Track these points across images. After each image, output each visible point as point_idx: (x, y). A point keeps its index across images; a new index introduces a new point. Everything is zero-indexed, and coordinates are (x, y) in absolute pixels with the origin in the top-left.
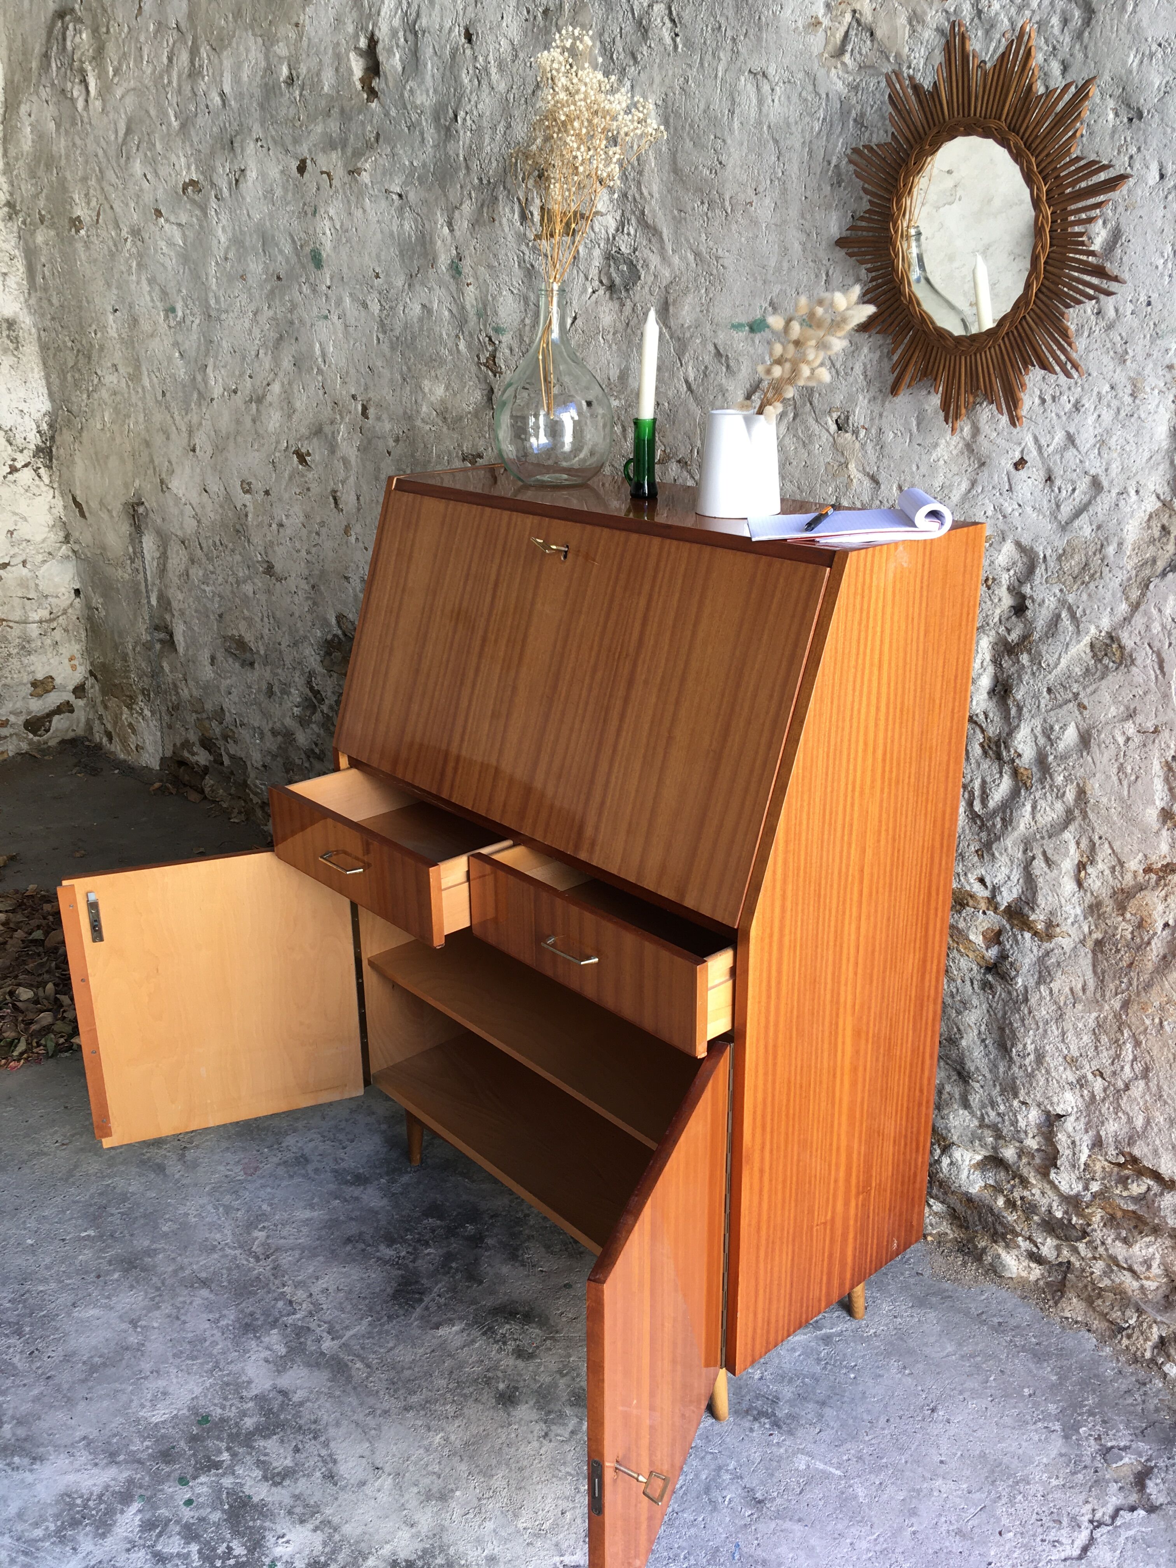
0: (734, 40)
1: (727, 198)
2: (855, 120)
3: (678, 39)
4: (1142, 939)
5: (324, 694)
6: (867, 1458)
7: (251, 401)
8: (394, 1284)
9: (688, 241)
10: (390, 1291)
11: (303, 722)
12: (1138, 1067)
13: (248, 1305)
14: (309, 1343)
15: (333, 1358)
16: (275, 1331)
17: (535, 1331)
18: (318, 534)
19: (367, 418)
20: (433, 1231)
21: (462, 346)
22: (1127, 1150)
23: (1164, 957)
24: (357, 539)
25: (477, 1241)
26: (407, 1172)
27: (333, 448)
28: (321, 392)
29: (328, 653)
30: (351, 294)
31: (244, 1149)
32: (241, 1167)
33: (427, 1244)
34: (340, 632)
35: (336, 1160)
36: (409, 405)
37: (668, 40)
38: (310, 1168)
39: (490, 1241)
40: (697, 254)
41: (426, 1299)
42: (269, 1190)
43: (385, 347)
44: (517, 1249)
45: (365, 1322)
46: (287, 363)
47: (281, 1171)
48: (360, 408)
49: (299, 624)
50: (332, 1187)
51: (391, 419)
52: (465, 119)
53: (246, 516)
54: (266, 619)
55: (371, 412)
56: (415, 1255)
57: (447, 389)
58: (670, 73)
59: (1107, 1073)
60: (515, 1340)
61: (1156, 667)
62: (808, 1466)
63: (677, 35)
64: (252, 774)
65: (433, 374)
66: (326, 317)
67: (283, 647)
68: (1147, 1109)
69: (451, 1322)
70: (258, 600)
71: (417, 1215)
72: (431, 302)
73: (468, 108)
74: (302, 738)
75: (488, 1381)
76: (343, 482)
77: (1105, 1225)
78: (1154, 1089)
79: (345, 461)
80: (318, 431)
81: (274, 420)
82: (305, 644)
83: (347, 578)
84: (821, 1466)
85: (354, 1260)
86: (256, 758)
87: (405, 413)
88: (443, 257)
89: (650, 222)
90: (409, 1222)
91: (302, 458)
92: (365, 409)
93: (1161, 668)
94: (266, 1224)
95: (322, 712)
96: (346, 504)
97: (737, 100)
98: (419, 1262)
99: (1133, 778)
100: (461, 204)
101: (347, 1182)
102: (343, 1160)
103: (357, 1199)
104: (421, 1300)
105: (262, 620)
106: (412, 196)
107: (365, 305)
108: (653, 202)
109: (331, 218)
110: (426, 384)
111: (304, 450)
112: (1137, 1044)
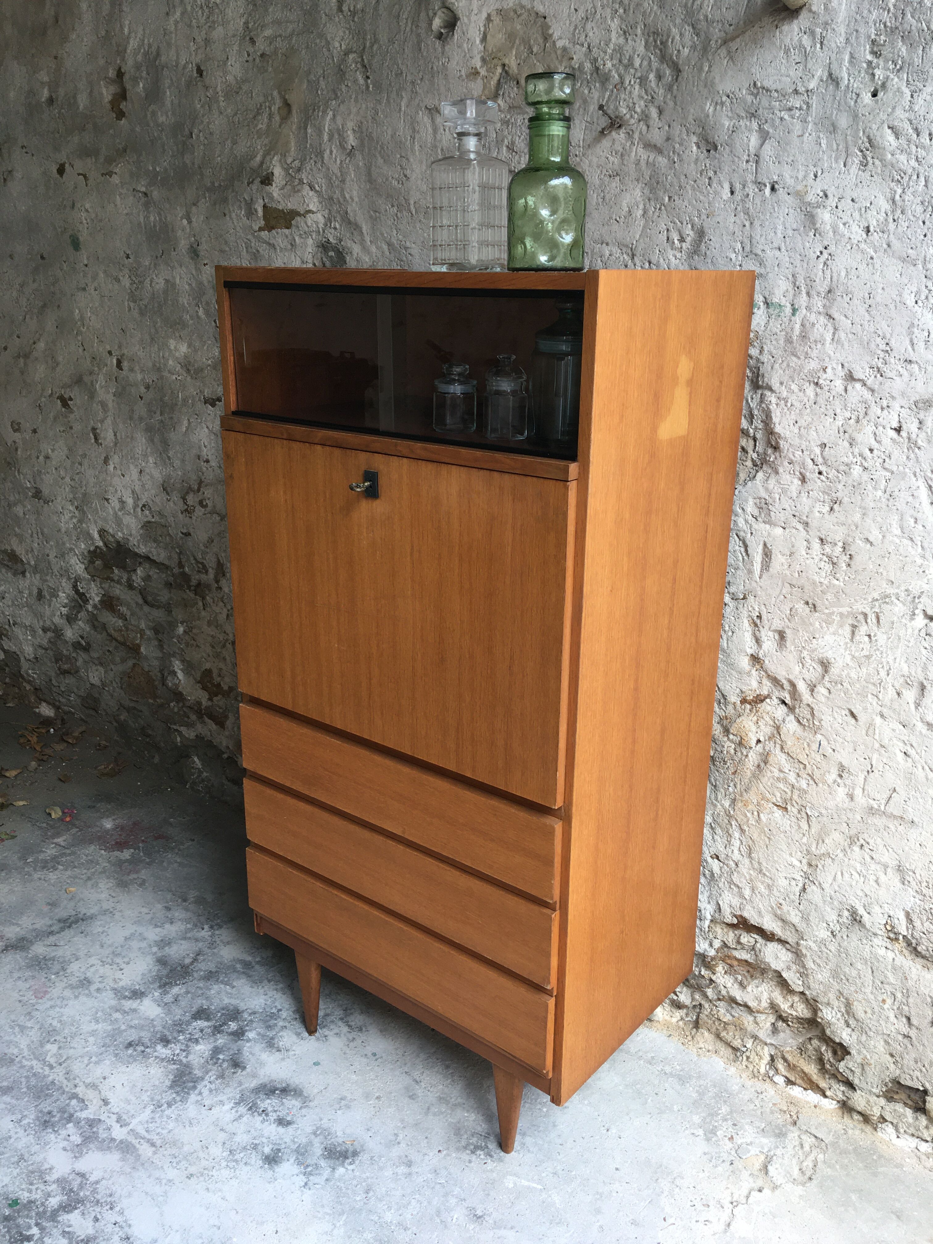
0: (413, 83)
1: (412, 202)
2: (508, 147)
3: (369, 81)
4: (742, 753)
5: (88, 596)
6: (560, 1172)
7: (19, 356)
8: (171, 1077)
9: (382, 234)
10: (168, 1083)
11: (70, 619)
12: (744, 850)
13: (46, 1106)
14: (101, 1131)
15: (121, 1142)
16: (71, 1125)
17: (292, 1103)
18: (80, 464)
19: (122, 370)
20: (202, 1031)
21: (201, 312)
22: (738, 913)
23: (759, 766)
24: (115, 467)
25: (239, 1034)
26: (177, 985)
27: (92, 395)
28: (81, 350)
29: (92, 562)
30: (105, 272)
31: (33, 977)
32: (31, 993)
33: (197, 1041)
34: (101, 544)
35: (114, 980)
36: (157, 360)
37: (361, 81)
38: (93, 988)
39: (251, 1035)
40: (389, 244)
41: (199, 1087)
42: (58, 1009)
43: (136, 313)
44: (272, 1038)
45: (148, 1111)
46: (50, 325)
47: (68, 993)
48: (115, 361)
49: (66, 539)
50: (114, 1002)
51: (142, 371)
52: (198, 136)
53: (16, 450)
54: (35, 535)
55: (125, 364)
56: (186, 1050)
57: (189, 346)
58: (364, 106)
59: (722, 857)
60: (275, 1111)
61: (743, 550)
62: (515, 1184)
63: (368, 77)
64: (25, 666)
65: (177, 335)
66: (84, 289)
67: (51, 557)
68: (751, 880)
69: (222, 1103)
70: (28, 519)
71: (187, 1018)
72: (174, 278)
73: (201, 127)
74: (69, 634)
75: (255, 1147)
76: (102, 421)
77: (726, 972)
78: (756, 866)
79: (104, 405)
80: (79, 381)
81: (40, 371)
82: (71, 554)
83: (107, 500)
84: (525, 1183)
85: (135, 1060)
86: (28, 650)
87: (154, 365)
88: (183, 242)
89: (352, 219)
90: (181, 1025)
91: (65, 402)
92: (119, 363)
93: (746, 551)
94: (57, 1038)
95: (87, 611)
96: (105, 439)
97: (417, 129)
98: (191, 1057)
99: (730, 634)
100: (198, 202)
101: (125, 997)
102: (120, 979)
103: (135, 1010)
104: (195, 1088)
105: (32, 536)
106: (155, 194)
107: (118, 280)
108: (354, 205)
109: (87, 211)
110: (172, 343)
111: (66, 396)
112: (743, 831)
